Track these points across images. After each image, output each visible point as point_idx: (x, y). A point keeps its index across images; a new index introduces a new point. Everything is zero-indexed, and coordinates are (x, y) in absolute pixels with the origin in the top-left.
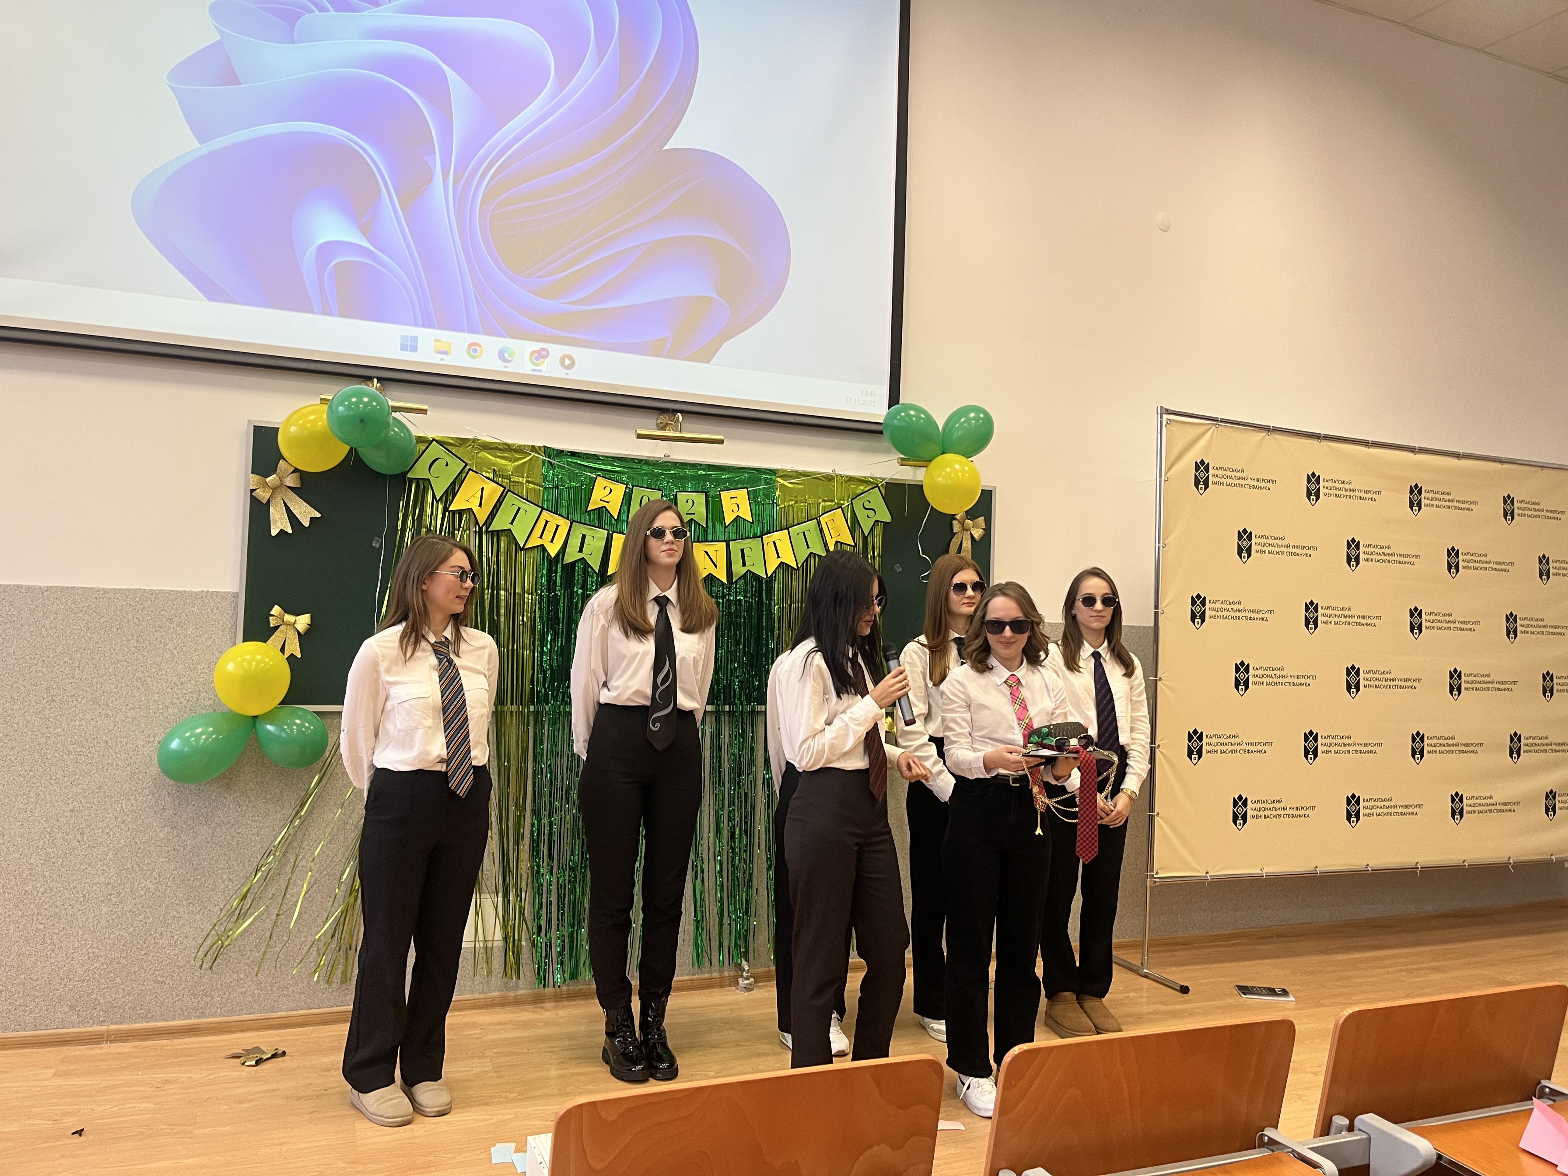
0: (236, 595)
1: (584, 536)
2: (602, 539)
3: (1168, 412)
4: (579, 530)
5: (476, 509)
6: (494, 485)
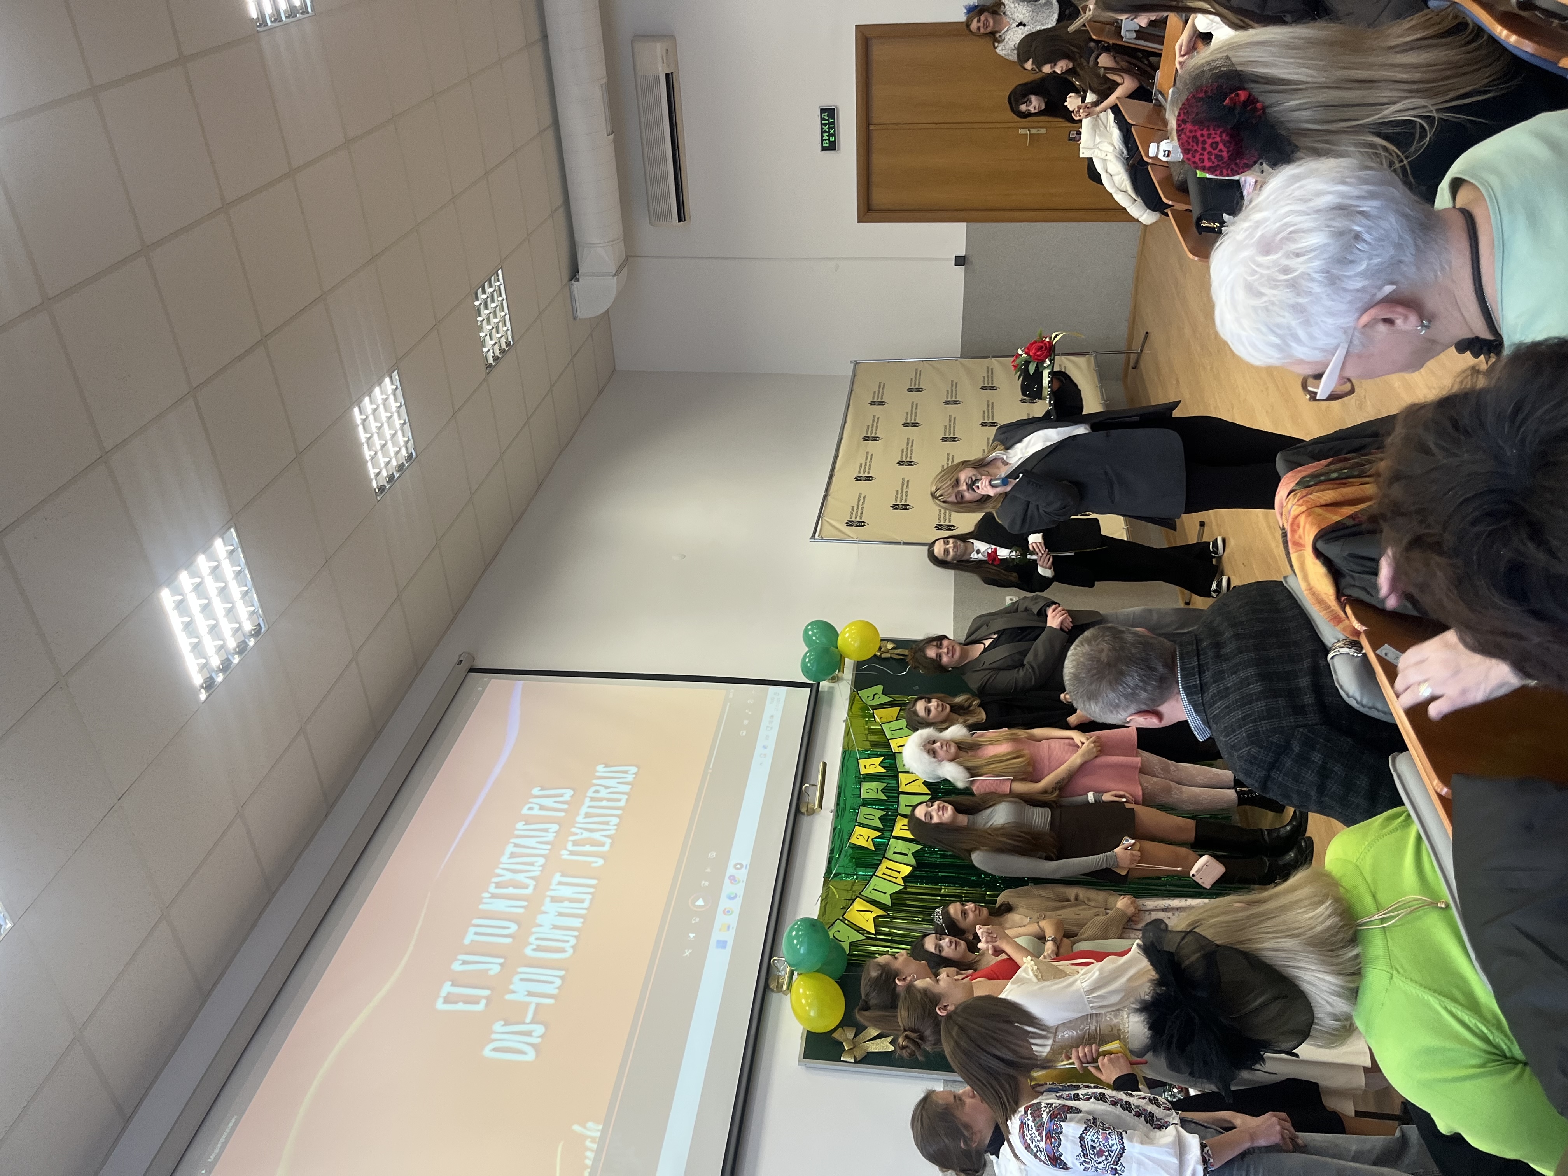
3: (813, 537)
4: (890, 854)
5: (874, 915)
6: (855, 904)
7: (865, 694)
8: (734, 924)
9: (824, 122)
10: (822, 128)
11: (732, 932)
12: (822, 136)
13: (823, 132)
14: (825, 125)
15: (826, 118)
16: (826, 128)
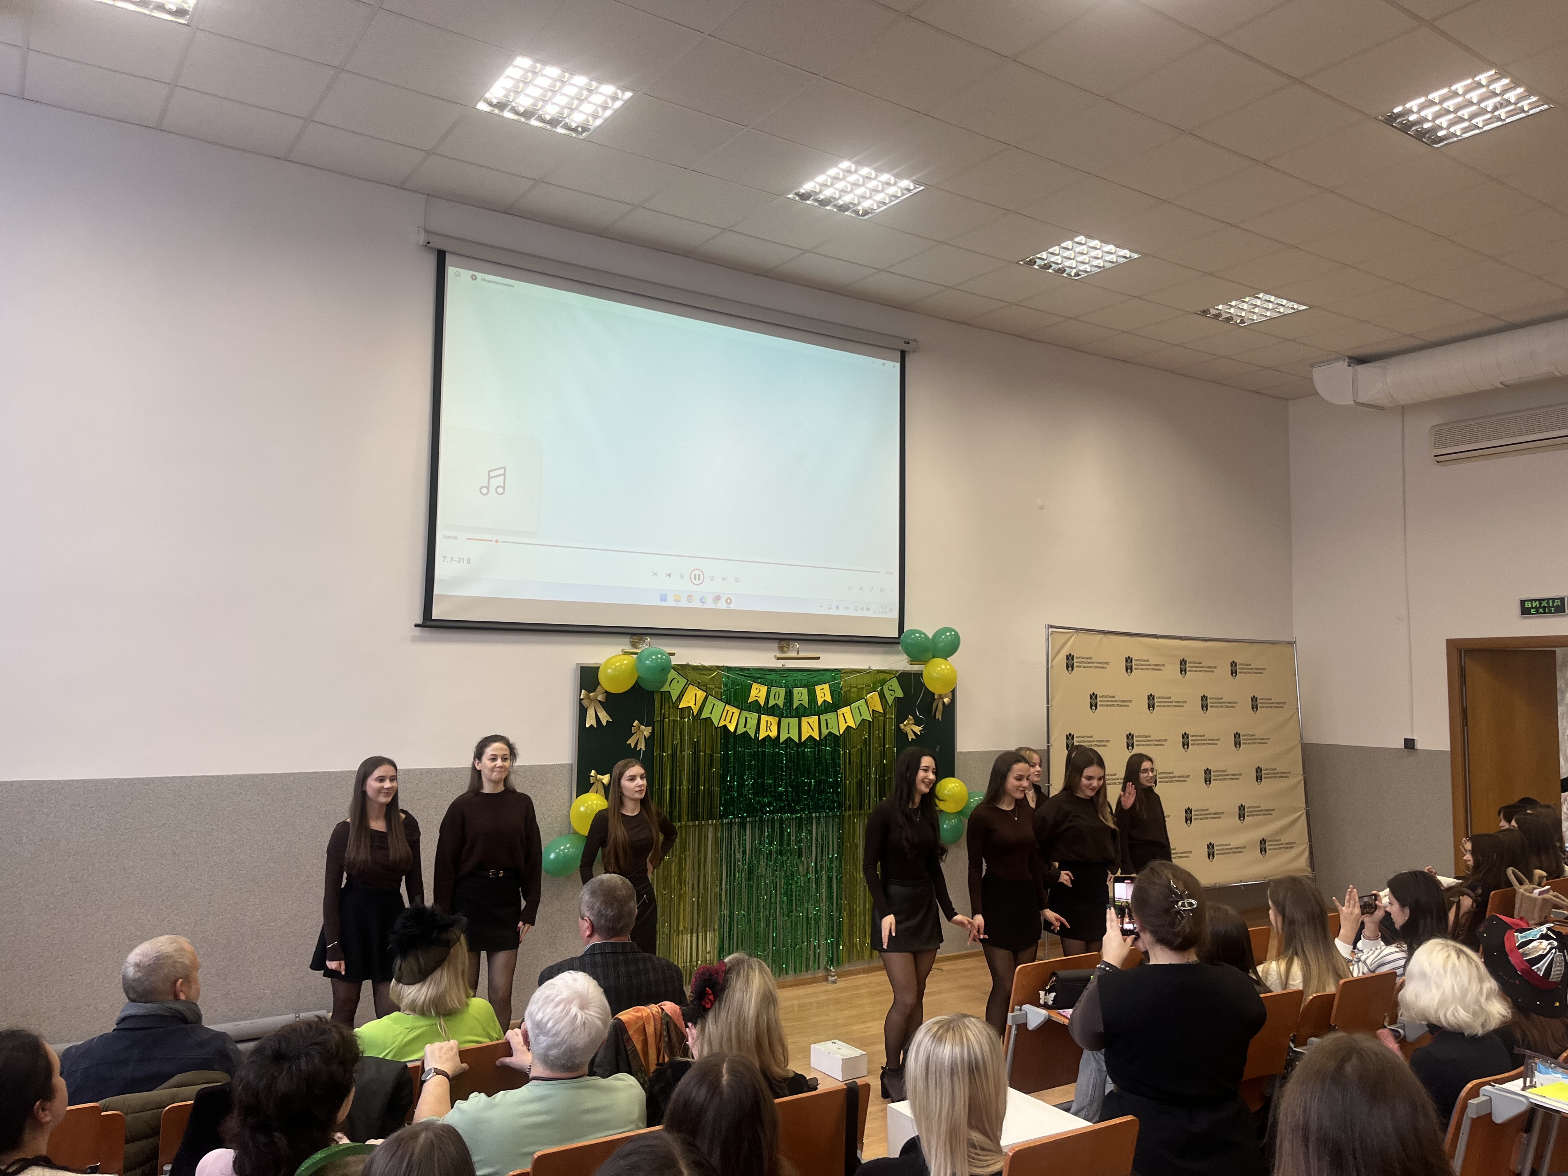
0: (571, 765)
1: (746, 718)
2: (755, 719)
3: (1052, 627)
4: (745, 714)
5: (693, 707)
6: (701, 692)
7: (895, 683)
8: (680, 605)
9: (1551, 601)
10: (1544, 600)
11: (674, 604)
12: (1535, 600)
13: (1541, 601)
14: (1548, 603)
15: (1555, 604)
16: (1544, 604)
